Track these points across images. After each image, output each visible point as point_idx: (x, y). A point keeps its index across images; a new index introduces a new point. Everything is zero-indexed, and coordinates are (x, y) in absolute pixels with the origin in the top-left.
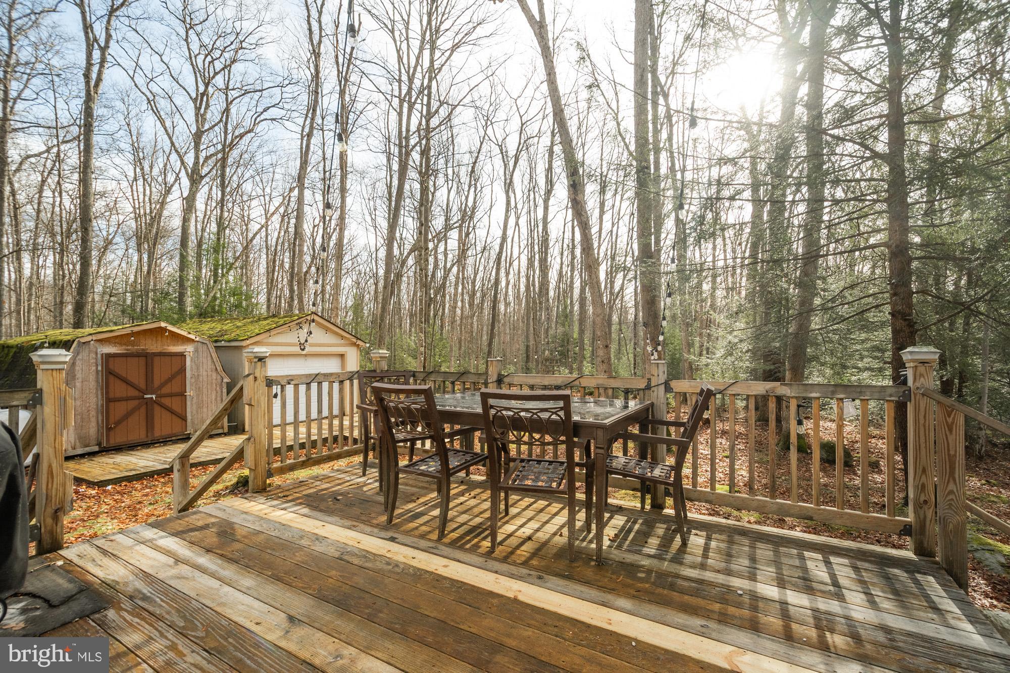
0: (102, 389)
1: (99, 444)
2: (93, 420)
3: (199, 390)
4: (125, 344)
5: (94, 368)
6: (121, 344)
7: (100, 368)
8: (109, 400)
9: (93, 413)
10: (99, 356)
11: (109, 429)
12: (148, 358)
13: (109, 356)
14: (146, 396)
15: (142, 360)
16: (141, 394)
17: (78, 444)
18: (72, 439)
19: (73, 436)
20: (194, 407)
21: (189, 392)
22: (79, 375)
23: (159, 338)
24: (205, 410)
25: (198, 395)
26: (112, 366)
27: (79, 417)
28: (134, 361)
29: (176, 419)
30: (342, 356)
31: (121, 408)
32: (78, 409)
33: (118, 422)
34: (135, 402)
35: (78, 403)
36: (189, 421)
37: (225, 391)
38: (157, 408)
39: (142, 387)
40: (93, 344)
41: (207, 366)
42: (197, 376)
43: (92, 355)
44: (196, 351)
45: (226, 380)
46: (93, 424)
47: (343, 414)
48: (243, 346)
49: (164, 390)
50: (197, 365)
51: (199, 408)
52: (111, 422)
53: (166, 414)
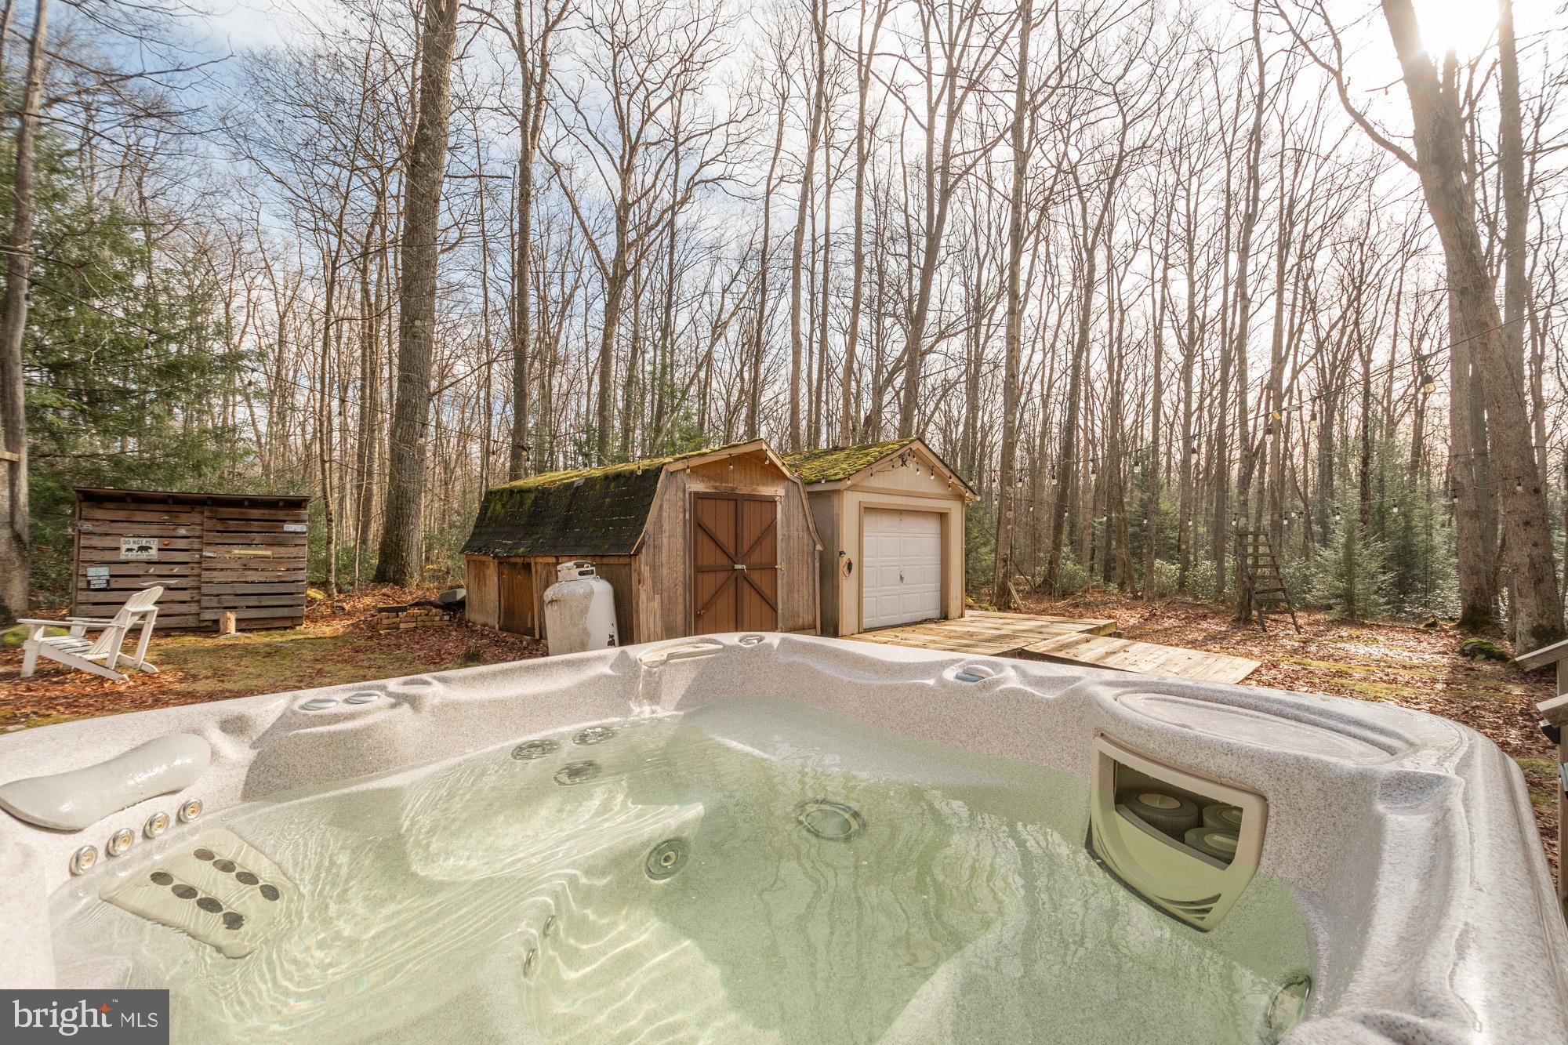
0: (690, 551)
2: (680, 600)
3: (789, 560)
4: (713, 479)
5: (681, 515)
6: (710, 478)
7: (688, 516)
8: (699, 570)
9: (680, 589)
10: (687, 496)
11: (698, 616)
12: (736, 501)
13: (698, 496)
14: (738, 567)
15: (732, 503)
16: (731, 563)
19: (659, 624)
20: (785, 589)
21: (781, 564)
22: (666, 527)
23: (747, 472)
24: (796, 595)
25: (789, 570)
26: (699, 513)
27: (665, 594)
28: (723, 506)
29: (766, 607)
30: (943, 517)
31: (710, 582)
32: (665, 581)
33: (706, 606)
34: (724, 575)
35: (665, 571)
36: (780, 612)
37: (817, 565)
38: (746, 587)
39: (732, 551)
40: (680, 476)
41: (798, 522)
42: (788, 539)
43: (680, 494)
44: (787, 495)
45: (819, 547)
46: (681, 608)
47: (945, 617)
48: (838, 492)
49: (755, 558)
50: (788, 520)
51: (790, 591)
52: (700, 605)
53: (755, 598)
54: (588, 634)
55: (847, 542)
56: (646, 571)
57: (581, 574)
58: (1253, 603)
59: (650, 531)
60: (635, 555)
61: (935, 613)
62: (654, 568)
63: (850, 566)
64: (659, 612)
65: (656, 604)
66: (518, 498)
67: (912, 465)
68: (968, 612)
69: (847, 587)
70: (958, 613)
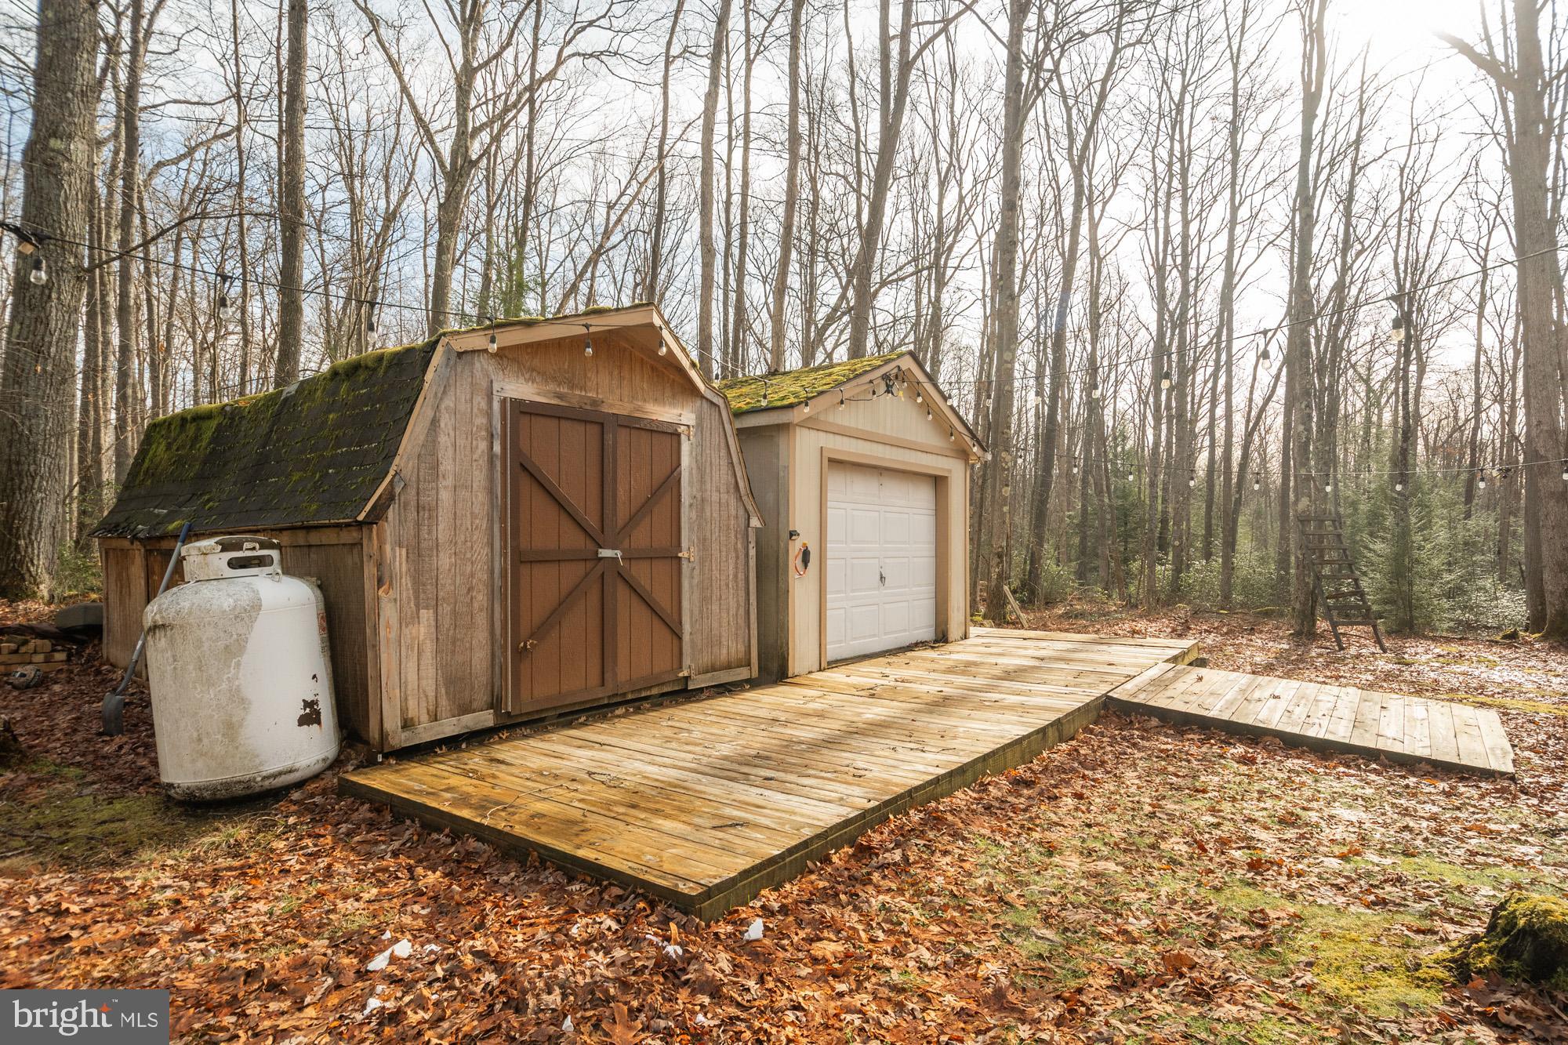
0: (503, 520)
1: (495, 704)
2: (481, 620)
3: (704, 543)
4: (554, 379)
5: (483, 446)
6: (542, 374)
7: (497, 448)
8: (523, 558)
9: (481, 598)
10: (496, 406)
11: (520, 654)
12: (602, 426)
13: (520, 409)
14: (605, 553)
15: (594, 430)
16: (591, 545)
17: (444, 702)
18: (429, 686)
19: (432, 674)
20: (696, 595)
21: (688, 550)
22: (447, 466)
23: (626, 373)
24: (715, 608)
25: (702, 561)
26: (524, 445)
27: (445, 609)
28: (574, 434)
29: (662, 633)
30: (938, 483)
31: (546, 585)
32: (445, 581)
33: (540, 631)
34: (579, 569)
35: (445, 560)
36: (686, 638)
37: (752, 552)
38: (622, 592)
39: (593, 522)
40: (481, 364)
41: (720, 476)
42: (701, 503)
43: (480, 401)
44: (700, 425)
45: (755, 522)
46: (481, 636)
47: (941, 638)
48: (784, 428)
49: (640, 538)
50: (701, 469)
51: (705, 600)
52: (525, 629)
53: (641, 614)
54: (243, 702)
55: (802, 516)
56: (398, 559)
57: (234, 564)
58: (1320, 610)
59: (408, 472)
60: (369, 522)
61: (927, 633)
62: (418, 553)
63: (806, 556)
64: (429, 648)
65: (423, 629)
66: (191, 429)
67: (900, 391)
68: (974, 631)
69: (801, 591)
70: (961, 633)
